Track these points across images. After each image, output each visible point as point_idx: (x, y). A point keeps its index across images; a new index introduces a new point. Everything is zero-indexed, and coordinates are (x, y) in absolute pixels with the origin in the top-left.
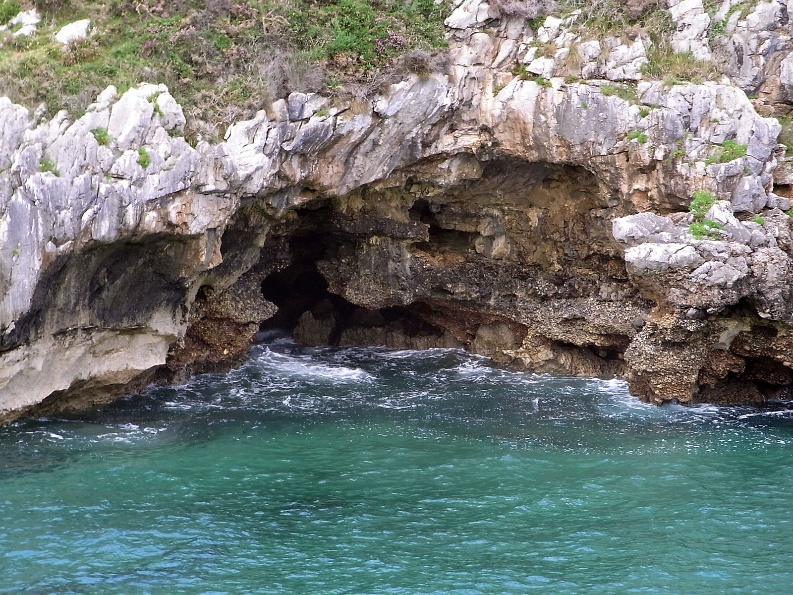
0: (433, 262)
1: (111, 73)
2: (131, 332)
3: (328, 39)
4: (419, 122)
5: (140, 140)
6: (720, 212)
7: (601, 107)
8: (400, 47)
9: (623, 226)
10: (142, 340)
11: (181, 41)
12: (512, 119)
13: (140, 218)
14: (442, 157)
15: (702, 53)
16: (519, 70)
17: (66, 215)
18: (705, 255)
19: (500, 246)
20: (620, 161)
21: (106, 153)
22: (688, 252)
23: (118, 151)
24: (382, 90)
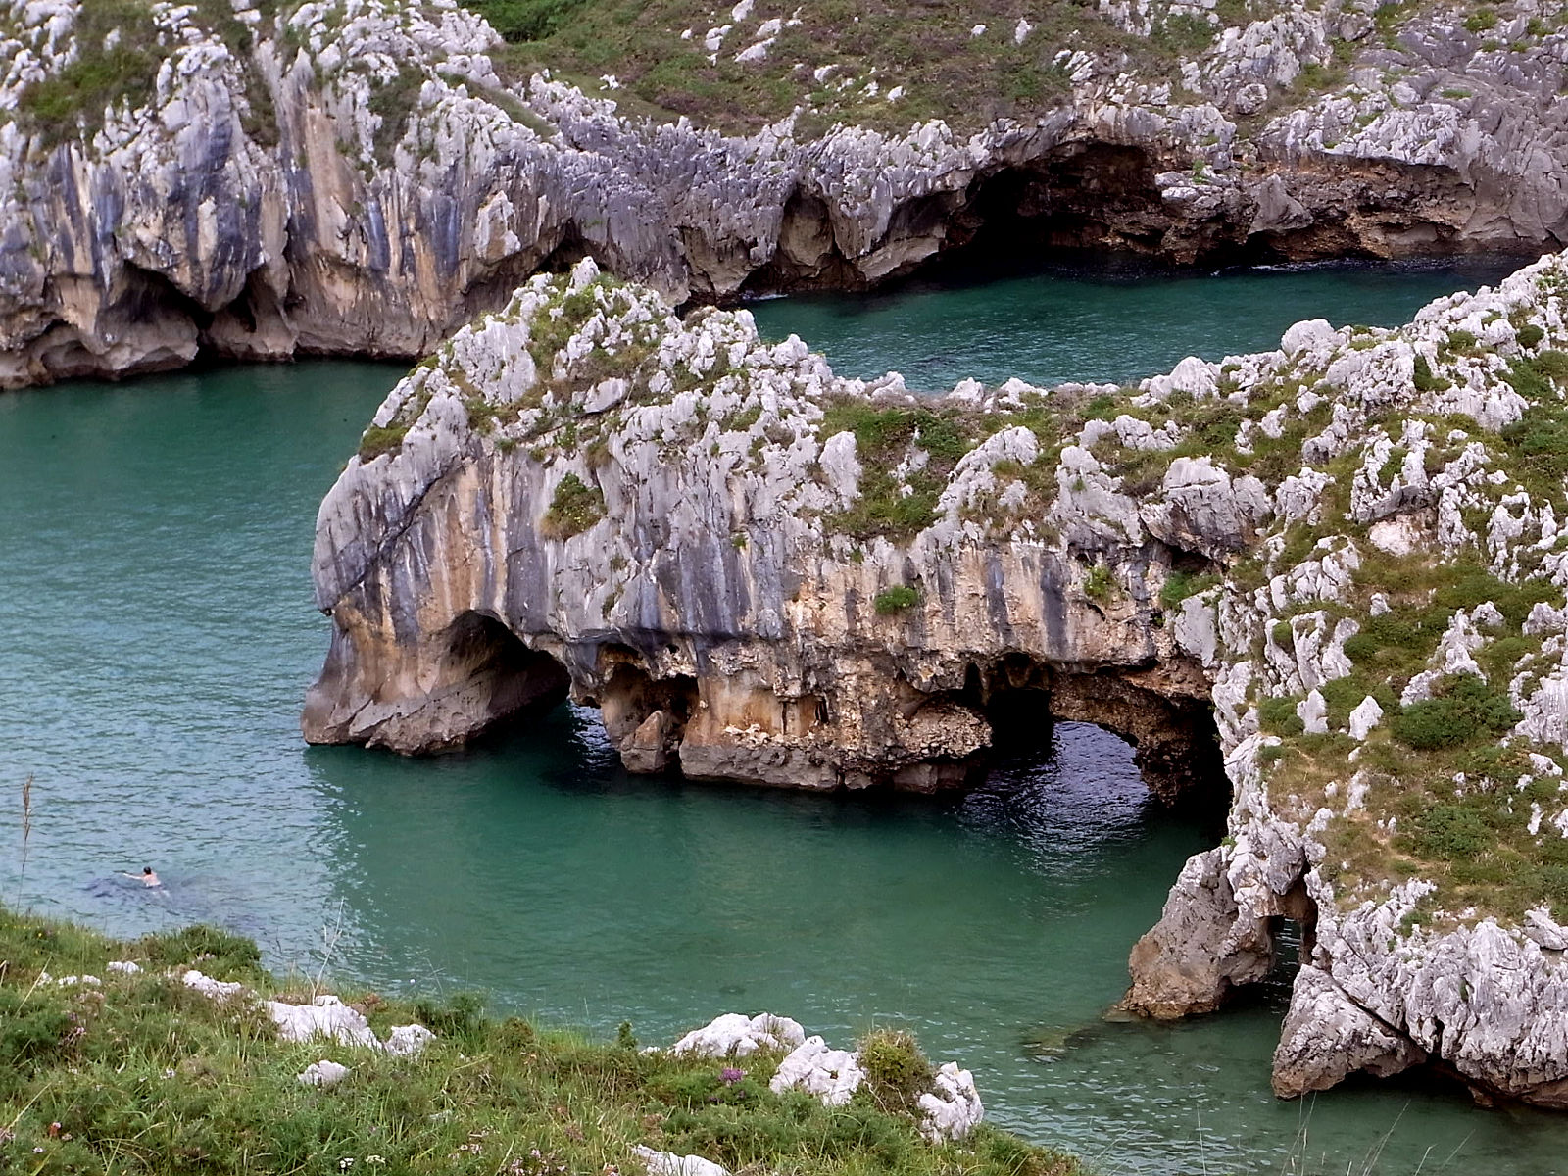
0: (1060, 194)
1: (917, 115)
2: (924, 237)
3: (1015, 92)
4: (1059, 128)
5: (933, 147)
6: (1207, 171)
7: (1148, 118)
8: (1050, 93)
9: (1161, 178)
10: (929, 240)
11: (947, 97)
12: (1104, 125)
13: (933, 184)
14: (1069, 143)
15: (1198, 90)
16: (1107, 100)
17: (901, 185)
18: (1201, 193)
19: (1094, 184)
20: (1158, 145)
21: (918, 155)
22: (1193, 192)
23: (923, 154)
24: (1042, 115)
